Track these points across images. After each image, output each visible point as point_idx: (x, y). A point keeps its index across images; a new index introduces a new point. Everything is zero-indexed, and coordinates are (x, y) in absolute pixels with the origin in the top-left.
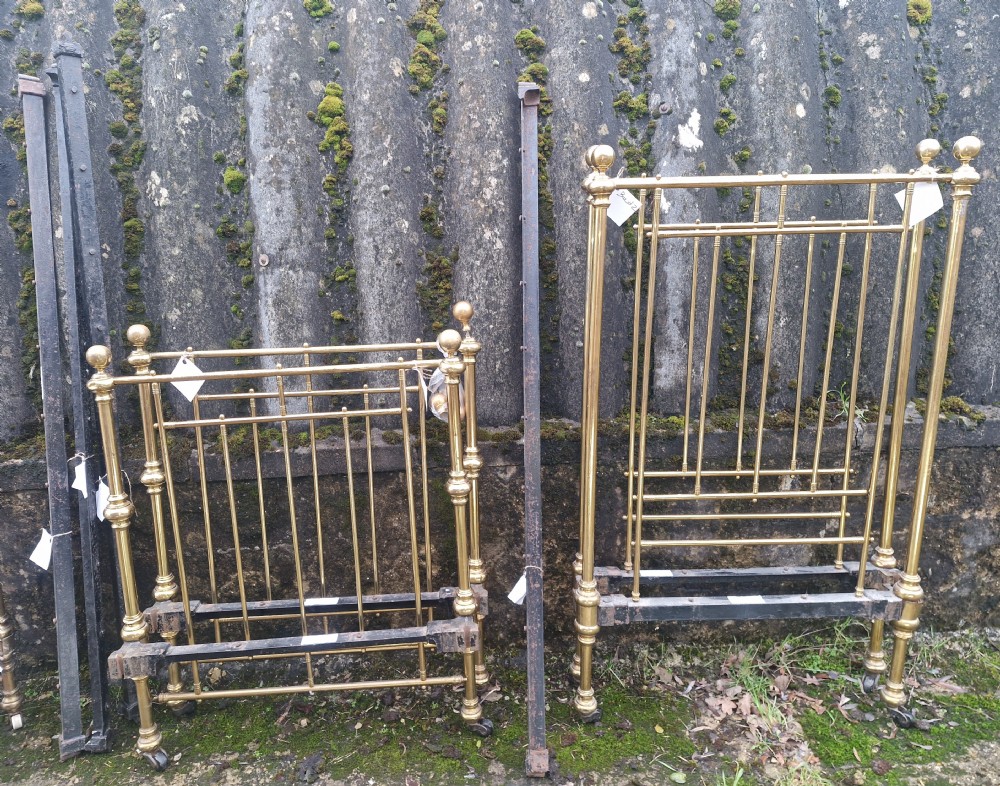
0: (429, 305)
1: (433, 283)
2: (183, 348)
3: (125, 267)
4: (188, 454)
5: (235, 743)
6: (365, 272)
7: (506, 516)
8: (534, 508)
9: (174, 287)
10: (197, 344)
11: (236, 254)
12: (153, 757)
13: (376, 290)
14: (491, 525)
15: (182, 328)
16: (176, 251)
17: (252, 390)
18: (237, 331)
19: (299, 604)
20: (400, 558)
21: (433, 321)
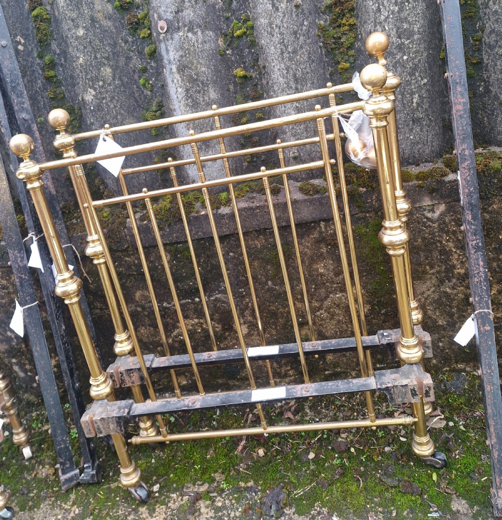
0: (333, 46)
1: (334, 21)
2: (102, 127)
3: (41, 57)
4: (123, 224)
5: (203, 473)
6: (263, 21)
7: (436, 254)
8: (477, 248)
9: (86, 69)
10: (115, 121)
11: (136, 26)
12: (136, 491)
13: (276, 39)
14: (420, 264)
15: (99, 108)
16: (81, 32)
17: (170, 159)
18: (149, 103)
19: (243, 354)
20: (329, 300)
21: (339, 63)
